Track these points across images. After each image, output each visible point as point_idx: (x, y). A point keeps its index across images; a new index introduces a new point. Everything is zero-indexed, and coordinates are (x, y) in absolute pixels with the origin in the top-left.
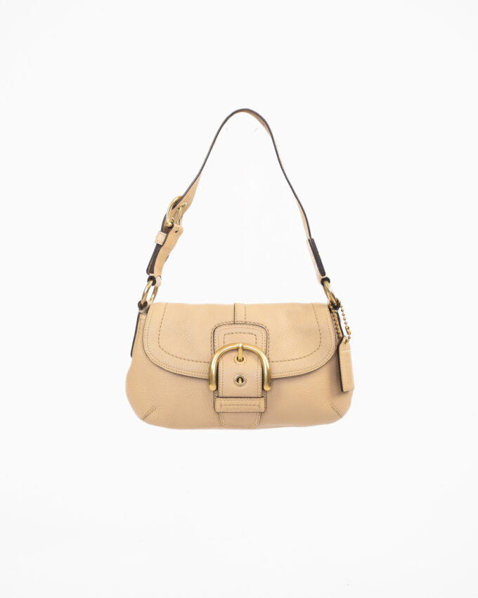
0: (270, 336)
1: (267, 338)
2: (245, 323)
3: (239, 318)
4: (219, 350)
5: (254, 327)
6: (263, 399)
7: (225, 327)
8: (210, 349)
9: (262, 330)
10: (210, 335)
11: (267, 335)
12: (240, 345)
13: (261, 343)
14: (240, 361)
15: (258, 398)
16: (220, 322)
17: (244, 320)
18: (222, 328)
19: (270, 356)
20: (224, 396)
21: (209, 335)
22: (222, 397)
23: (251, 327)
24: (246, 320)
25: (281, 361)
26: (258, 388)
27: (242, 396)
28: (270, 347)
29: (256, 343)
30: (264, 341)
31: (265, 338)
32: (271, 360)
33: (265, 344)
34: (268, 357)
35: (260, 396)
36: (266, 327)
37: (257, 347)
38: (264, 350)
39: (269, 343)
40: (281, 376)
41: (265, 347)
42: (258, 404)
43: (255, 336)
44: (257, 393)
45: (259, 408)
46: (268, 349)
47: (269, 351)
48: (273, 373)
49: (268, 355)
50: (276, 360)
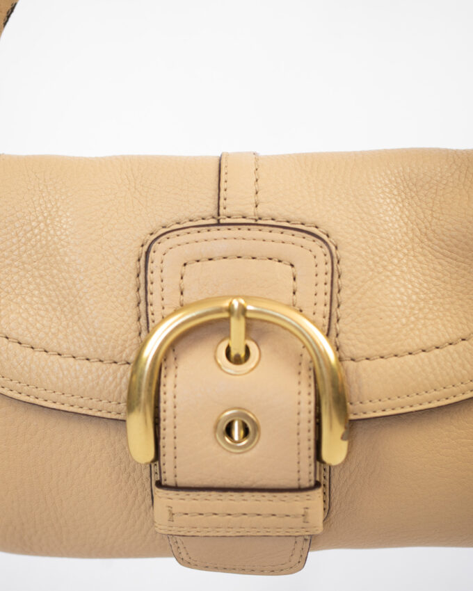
0: (342, 267)
1: (334, 274)
2: (257, 223)
3: (236, 205)
4: (164, 318)
5: (288, 235)
6: (318, 493)
7: (184, 237)
8: (131, 312)
9: (315, 245)
10: (133, 262)
11: (334, 261)
12: (236, 304)
13: (314, 291)
14: (237, 361)
15: (300, 489)
16: (168, 216)
17: (251, 211)
18: (173, 240)
19: (342, 339)
20: (182, 481)
21: (130, 265)
22: (176, 488)
23: (276, 234)
24: (260, 210)
25: (382, 355)
26: (299, 458)
27: (246, 484)
28: (341, 307)
29: (294, 293)
30: (323, 285)
31: (326, 274)
32: (348, 354)
33: (326, 294)
34: (338, 343)
35: (307, 485)
36: (328, 236)
37: (296, 308)
38: (324, 317)
39: (341, 292)
40: (384, 410)
41: (325, 305)
42: (302, 512)
43: (292, 266)
44: (296, 476)
45: (305, 525)
46: (337, 313)
47: (338, 320)
48: (354, 399)
49: (335, 335)
50: (366, 354)
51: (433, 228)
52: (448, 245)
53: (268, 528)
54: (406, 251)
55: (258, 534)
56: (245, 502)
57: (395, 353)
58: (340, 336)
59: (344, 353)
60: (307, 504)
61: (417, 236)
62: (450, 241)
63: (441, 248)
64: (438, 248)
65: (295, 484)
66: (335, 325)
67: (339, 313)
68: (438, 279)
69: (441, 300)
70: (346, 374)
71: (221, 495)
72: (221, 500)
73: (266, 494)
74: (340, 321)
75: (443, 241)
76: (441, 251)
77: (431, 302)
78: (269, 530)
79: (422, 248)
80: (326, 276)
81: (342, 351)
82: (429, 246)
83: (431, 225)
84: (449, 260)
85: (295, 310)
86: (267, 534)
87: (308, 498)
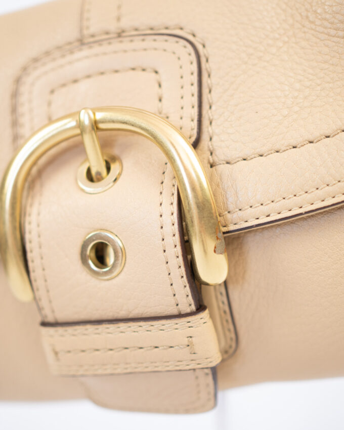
0: (212, 66)
1: (202, 74)
2: (118, 37)
9: (179, 46)
11: (201, 60)
13: (180, 94)
14: (99, 178)
15: (180, 316)
17: (113, 25)
19: (216, 142)
20: (61, 316)
24: (123, 23)
25: (261, 153)
26: (170, 279)
27: (122, 314)
28: (213, 108)
29: (160, 100)
30: (190, 86)
31: (192, 74)
32: (222, 157)
33: (193, 95)
34: (211, 147)
35: (188, 310)
36: (194, 35)
37: (162, 116)
38: (192, 120)
39: (212, 92)
40: (268, 216)
41: (193, 107)
42: (186, 341)
43: (156, 72)
44: (172, 301)
45: (193, 356)
46: (208, 115)
47: (211, 123)
48: (231, 207)
49: (209, 139)
50: (243, 155)
51: (314, 9)
52: (332, 23)
53: (155, 362)
54: (286, 39)
55: (147, 370)
56: (123, 334)
57: (276, 148)
58: (214, 139)
59: (217, 157)
60: (190, 332)
61: (297, 21)
62: (334, 17)
63: (326, 28)
64: (322, 29)
65: (174, 311)
66: (208, 127)
67: (210, 115)
68: (325, 62)
69: (331, 85)
70: (221, 179)
71: (97, 329)
72: (99, 334)
73: (131, 324)
74: (213, 123)
75: (325, 19)
76: (326, 31)
77: (319, 88)
78: (156, 365)
79: (305, 32)
80: (192, 77)
81: (216, 155)
82: (312, 29)
83: (312, 6)
84: (335, 39)
85: (162, 118)
86: (156, 369)
87: (189, 324)
